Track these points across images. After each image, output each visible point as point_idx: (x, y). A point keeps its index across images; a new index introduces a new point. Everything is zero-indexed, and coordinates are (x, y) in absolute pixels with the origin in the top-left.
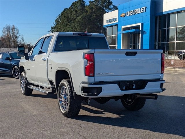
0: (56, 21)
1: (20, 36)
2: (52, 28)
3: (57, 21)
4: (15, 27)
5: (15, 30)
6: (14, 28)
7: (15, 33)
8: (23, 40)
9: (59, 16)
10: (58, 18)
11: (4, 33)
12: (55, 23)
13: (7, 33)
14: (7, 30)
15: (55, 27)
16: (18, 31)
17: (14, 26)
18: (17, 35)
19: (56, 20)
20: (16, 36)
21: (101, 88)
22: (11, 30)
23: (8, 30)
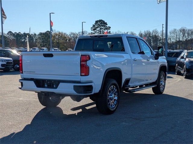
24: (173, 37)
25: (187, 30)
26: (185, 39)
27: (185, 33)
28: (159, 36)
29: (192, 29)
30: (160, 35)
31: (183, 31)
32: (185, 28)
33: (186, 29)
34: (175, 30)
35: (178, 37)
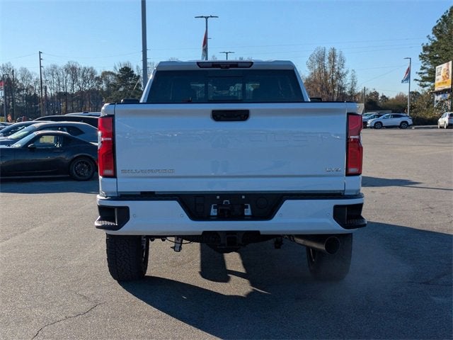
0: (435, 30)
1: (347, 72)
2: (425, 49)
3: (438, 31)
4: (337, 52)
5: (337, 59)
6: (333, 55)
7: (336, 67)
8: (354, 84)
9: (443, 17)
10: (440, 21)
11: (310, 67)
12: (432, 36)
13: (317, 67)
14: (318, 61)
15: (432, 47)
16: (342, 60)
17: (334, 49)
18: (341, 72)
19: (435, 27)
20: (338, 73)
21: (127, 209)
22: (327, 61)
23: (321, 60)
24: (51, 83)
25: (80, 69)
26: (77, 89)
27: (76, 76)
28: (16, 80)
29: (92, 68)
30: (19, 78)
31: (72, 70)
32: (76, 63)
33: (78, 67)
34: (55, 67)
35: (61, 83)
